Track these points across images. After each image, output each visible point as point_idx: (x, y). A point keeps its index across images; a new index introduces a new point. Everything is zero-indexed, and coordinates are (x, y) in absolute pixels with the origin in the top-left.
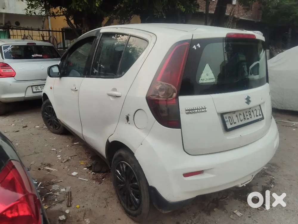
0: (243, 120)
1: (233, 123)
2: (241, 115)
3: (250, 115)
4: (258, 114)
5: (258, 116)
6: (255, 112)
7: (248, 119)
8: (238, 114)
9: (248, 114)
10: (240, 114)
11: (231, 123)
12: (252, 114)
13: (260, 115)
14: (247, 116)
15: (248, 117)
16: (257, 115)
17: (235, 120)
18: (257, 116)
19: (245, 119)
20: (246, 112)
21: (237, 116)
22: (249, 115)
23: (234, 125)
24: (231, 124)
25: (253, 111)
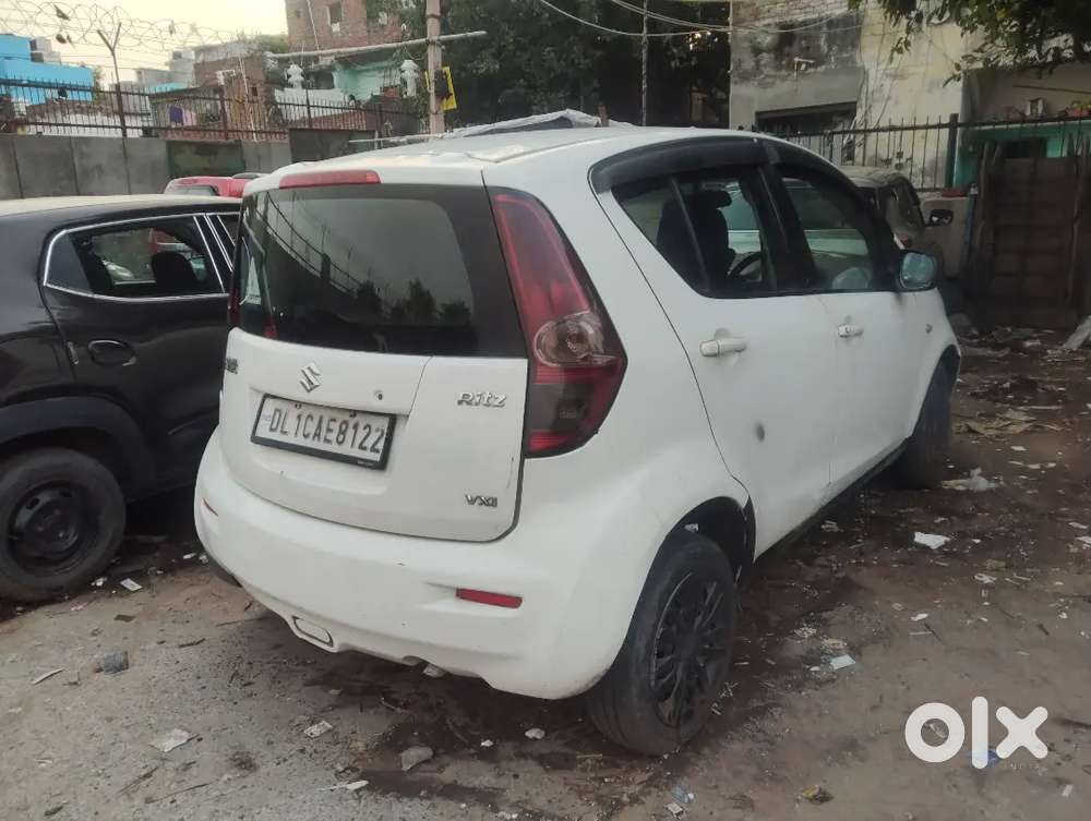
0: (311, 436)
1: (279, 429)
2: (312, 419)
3: (342, 432)
4: (369, 443)
5: (365, 449)
6: (361, 433)
7: (328, 441)
8: (305, 411)
9: (335, 426)
10: (310, 416)
11: (274, 426)
12: (350, 432)
13: (374, 449)
14: (329, 430)
15: (333, 436)
16: (365, 444)
17: (291, 423)
18: (362, 447)
19: (317, 435)
20: (333, 420)
21: (299, 417)
22: (336, 431)
23: (277, 436)
24: (272, 430)
25: (356, 427)
